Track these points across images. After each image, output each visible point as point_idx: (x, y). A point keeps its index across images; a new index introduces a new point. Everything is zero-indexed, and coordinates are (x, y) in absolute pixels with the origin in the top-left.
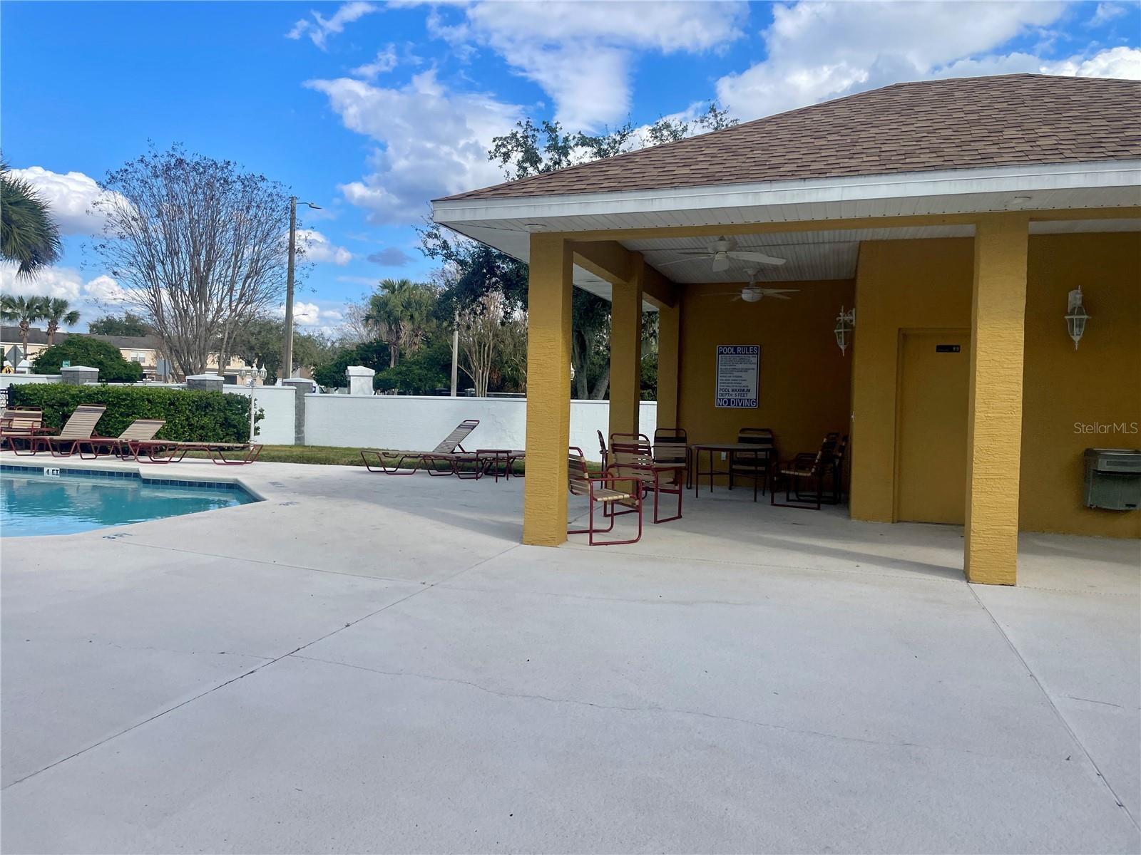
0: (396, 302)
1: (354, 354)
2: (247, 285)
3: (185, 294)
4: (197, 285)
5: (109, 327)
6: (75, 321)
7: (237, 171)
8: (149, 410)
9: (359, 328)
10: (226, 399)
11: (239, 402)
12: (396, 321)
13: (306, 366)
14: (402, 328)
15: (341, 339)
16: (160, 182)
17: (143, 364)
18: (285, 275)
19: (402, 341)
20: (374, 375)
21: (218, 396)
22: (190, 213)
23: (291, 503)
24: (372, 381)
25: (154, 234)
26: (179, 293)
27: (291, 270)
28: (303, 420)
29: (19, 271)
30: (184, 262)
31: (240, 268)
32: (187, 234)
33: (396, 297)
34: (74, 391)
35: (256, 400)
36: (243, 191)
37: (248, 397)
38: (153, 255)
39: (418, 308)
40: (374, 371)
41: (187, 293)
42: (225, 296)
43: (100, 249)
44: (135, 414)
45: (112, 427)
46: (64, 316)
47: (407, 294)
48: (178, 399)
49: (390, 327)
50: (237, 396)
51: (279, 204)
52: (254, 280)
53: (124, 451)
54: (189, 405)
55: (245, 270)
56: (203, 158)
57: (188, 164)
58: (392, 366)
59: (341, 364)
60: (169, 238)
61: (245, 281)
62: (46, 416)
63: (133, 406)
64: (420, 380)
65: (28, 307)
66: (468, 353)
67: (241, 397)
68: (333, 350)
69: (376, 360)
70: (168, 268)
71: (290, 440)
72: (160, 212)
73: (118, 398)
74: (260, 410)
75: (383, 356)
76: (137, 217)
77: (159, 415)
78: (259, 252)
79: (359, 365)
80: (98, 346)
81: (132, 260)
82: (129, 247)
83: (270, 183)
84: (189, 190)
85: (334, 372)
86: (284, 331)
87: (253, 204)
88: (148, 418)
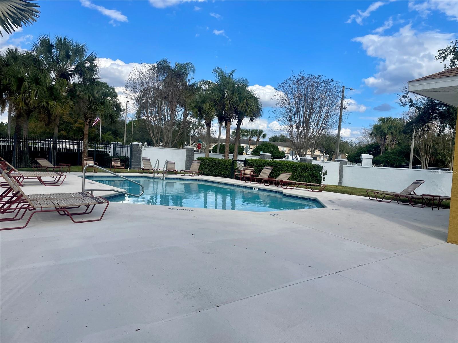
0: (385, 127)
1: (365, 149)
2: (323, 122)
3: (301, 127)
4: (305, 123)
5: (275, 139)
6: (265, 137)
7: (323, 79)
8: (287, 169)
9: (368, 138)
10: (313, 166)
11: (318, 168)
12: (385, 135)
13: (344, 154)
14: (387, 138)
15: (359, 143)
16: (295, 86)
17: (285, 152)
18: (338, 118)
19: (386, 144)
20: (373, 158)
21: (310, 165)
22: (305, 96)
23: (337, 209)
24: (372, 160)
25: (292, 105)
26: (299, 126)
27: (341, 116)
28: (342, 176)
29: (250, 121)
30: (301, 115)
31: (321, 116)
32: (303, 104)
33: (385, 125)
34: (263, 162)
35: (324, 167)
36: (325, 86)
37: (321, 166)
38: (291, 113)
39: (395, 129)
40: (373, 156)
41: (302, 126)
42: (315, 127)
43: (274, 112)
44: (282, 170)
45: (274, 175)
46: (262, 135)
47: (390, 123)
48: (297, 166)
49: (382, 138)
50: (317, 165)
51: (338, 90)
52: (326, 120)
53: (278, 183)
54: (300, 168)
55: (323, 117)
56: (310, 75)
57: (305, 78)
58: (381, 154)
59: (359, 153)
60: (297, 106)
61: (323, 121)
62: (255, 170)
63: (282, 167)
64: (394, 161)
65: (251, 133)
66: (419, 149)
67: (319, 165)
68: (356, 147)
69: (374, 151)
70: (296, 117)
71: (337, 183)
72: (294, 97)
73: (277, 164)
74: (326, 171)
75: (377, 150)
76: (287, 99)
77: (290, 171)
78: (329, 109)
79: (366, 154)
80: (271, 146)
81: (284, 115)
82: (284, 110)
83: (335, 82)
84: (305, 88)
85: (356, 156)
86: (336, 140)
87: (328, 91)
88: (286, 172)
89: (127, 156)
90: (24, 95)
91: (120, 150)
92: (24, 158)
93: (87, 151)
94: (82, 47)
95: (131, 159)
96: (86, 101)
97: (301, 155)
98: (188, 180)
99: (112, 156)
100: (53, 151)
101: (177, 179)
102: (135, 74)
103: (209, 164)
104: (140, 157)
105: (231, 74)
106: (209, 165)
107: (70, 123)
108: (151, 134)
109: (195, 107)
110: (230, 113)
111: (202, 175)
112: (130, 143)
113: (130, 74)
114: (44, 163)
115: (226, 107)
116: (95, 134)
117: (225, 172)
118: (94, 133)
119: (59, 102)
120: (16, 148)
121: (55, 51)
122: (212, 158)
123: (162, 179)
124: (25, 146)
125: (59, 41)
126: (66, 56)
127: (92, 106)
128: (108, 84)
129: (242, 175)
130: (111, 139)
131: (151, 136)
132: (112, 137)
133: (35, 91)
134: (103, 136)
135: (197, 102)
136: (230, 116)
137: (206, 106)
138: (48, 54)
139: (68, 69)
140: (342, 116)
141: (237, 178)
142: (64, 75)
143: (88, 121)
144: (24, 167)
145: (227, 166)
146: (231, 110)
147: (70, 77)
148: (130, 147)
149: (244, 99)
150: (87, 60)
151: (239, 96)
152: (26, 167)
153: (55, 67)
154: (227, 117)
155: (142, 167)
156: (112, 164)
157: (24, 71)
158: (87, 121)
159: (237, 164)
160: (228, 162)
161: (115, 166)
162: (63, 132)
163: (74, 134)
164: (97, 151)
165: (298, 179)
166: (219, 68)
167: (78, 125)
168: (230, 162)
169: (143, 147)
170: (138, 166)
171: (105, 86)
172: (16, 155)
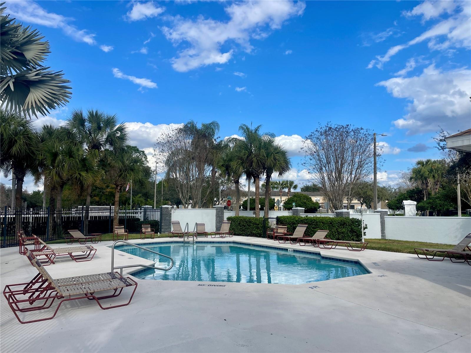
0: (425, 171)
1: (406, 195)
2: (357, 172)
3: (333, 177)
4: (338, 174)
5: (306, 189)
6: (296, 188)
7: (351, 128)
8: (322, 226)
9: (407, 183)
10: (351, 221)
11: (357, 222)
12: (426, 179)
13: (384, 201)
14: (429, 181)
15: (399, 188)
16: (323, 137)
17: (319, 202)
18: (373, 166)
19: (429, 188)
20: (416, 204)
21: (348, 219)
22: (334, 147)
23: (383, 276)
24: (415, 207)
25: (322, 157)
26: (331, 177)
27: (375, 164)
28: (385, 228)
29: (279, 175)
30: (333, 166)
31: (354, 165)
32: (333, 155)
33: (425, 168)
34: (297, 219)
35: (363, 221)
36: (354, 135)
37: (360, 220)
38: (322, 165)
39: (437, 172)
40: (416, 202)
41: (334, 177)
42: (349, 177)
43: (303, 164)
44: (318, 228)
45: (310, 233)
46: (293, 186)
47: (430, 166)
48: (333, 221)
49: (423, 182)
50: (356, 219)
51: (369, 138)
52: (360, 170)
53: (315, 243)
54: (337, 224)
55: (356, 166)
56: (338, 125)
57: (333, 129)
58: (425, 199)
59: (400, 200)
60: (327, 158)
61: (356, 170)
62: (288, 228)
63: (317, 224)
64: (441, 206)
65: (282, 184)
66: (466, 192)
67: (357, 219)
68: (395, 192)
69: (416, 197)
70: (327, 168)
71: (379, 236)
72: (324, 148)
73: (311, 221)
74: (365, 225)
75: (420, 195)
76: (316, 151)
77: (326, 228)
78: (362, 158)
79: (408, 200)
80: (304, 197)
81: (314, 167)
82: (313, 162)
83: (365, 130)
84: (334, 138)
85: (397, 204)
86: (373, 186)
87: (358, 139)
88: (322, 229)
89: (157, 220)
90: (58, 168)
91: (150, 214)
92: (58, 229)
93: (118, 218)
94: (113, 118)
95: (161, 223)
96: (116, 169)
97: (337, 208)
98: (218, 242)
99: (143, 220)
100: (85, 220)
101: (207, 242)
102: (163, 138)
103: (240, 223)
104: (171, 220)
105: (256, 130)
106: (239, 225)
107: (103, 189)
108: (180, 196)
109: (222, 165)
110: (258, 169)
111: (233, 235)
112: (160, 207)
113: (158, 139)
114: (76, 234)
115: (254, 164)
116: (126, 198)
117: (257, 231)
118: (125, 196)
119: (91, 172)
120: (50, 219)
121: (87, 124)
122: (242, 217)
123: (192, 243)
124: (59, 218)
125: (91, 114)
126: (97, 128)
127: (122, 174)
128: (137, 148)
129: (275, 234)
130: (141, 202)
131: (181, 197)
132: (142, 199)
133: (68, 164)
134: (134, 199)
135: (225, 161)
136: (258, 172)
137: (234, 165)
138: (81, 128)
139: (100, 140)
140: (377, 164)
141: (271, 237)
142: (95, 146)
143: (119, 188)
144: (57, 240)
145: (258, 224)
146: (259, 166)
147: (102, 147)
148: (160, 211)
149: (271, 155)
150: (117, 130)
151: (266, 152)
152: (59, 239)
153: (88, 138)
154: (255, 174)
155: (172, 231)
156: (142, 230)
157: (58, 146)
158: (117, 189)
159: (268, 222)
160: (259, 220)
161: (146, 232)
162: (96, 198)
163: (107, 199)
164: (128, 216)
165: (336, 235)
166: (244, 125)
167: (110, 190)
168: (261, 221)
169: (173, 210)
170: (168, 230)
171: (135, 150)
172: (49, 227)
